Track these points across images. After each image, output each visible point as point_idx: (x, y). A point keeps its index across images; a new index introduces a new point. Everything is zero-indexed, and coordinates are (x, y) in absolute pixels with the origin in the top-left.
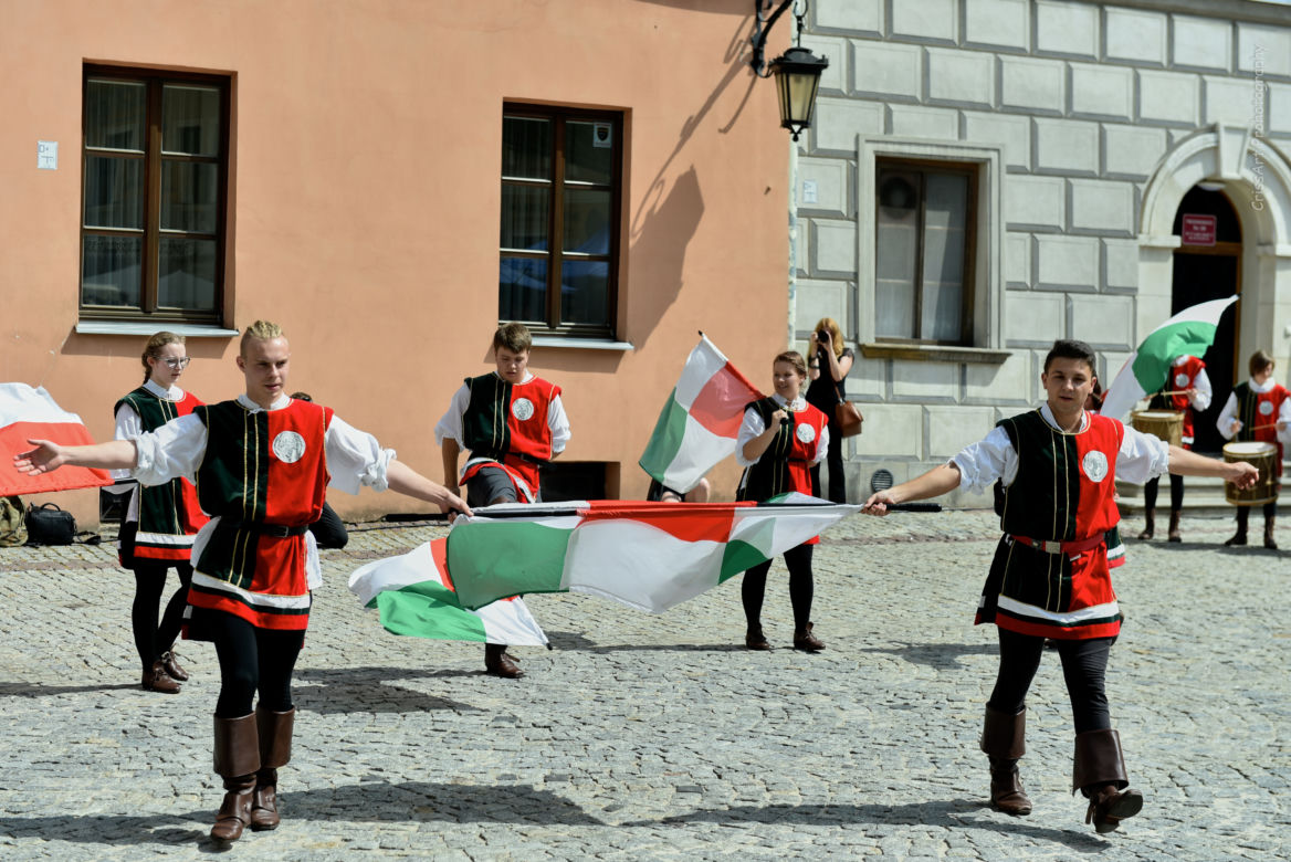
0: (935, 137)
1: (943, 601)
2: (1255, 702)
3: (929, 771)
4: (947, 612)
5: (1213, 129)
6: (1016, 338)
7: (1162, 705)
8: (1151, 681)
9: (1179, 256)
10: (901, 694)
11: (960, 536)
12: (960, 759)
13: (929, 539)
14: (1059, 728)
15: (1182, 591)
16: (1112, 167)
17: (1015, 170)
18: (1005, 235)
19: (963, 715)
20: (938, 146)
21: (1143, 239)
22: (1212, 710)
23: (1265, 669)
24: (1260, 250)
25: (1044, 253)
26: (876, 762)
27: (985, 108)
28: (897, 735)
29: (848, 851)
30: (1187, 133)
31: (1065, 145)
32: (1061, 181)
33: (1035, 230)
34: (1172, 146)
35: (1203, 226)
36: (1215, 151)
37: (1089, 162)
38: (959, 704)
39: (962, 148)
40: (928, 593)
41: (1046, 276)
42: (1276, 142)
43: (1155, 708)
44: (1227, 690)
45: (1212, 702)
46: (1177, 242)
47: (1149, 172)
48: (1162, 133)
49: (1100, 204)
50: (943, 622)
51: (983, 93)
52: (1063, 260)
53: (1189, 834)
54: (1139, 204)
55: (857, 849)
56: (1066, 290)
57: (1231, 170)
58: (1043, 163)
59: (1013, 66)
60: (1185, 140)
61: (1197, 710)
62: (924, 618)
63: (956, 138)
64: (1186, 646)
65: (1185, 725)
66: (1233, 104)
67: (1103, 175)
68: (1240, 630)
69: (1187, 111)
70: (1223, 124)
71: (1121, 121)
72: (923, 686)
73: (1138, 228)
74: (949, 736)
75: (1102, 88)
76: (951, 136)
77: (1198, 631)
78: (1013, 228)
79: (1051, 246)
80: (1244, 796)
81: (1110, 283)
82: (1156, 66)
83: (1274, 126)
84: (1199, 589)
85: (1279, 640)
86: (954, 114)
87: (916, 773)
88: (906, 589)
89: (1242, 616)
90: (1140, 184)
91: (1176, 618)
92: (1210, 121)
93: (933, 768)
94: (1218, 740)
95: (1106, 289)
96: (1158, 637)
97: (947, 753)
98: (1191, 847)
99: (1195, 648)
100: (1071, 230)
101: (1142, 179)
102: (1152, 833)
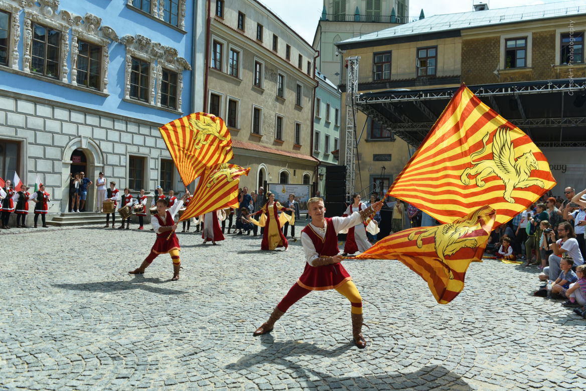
0: (9, 134)
1: (15, 249)
2: (100, 267)
3: (21, 292)
4: (17, 252)
5: (80, 137)
6: (31, 184)
7: (78, 270)
8: (74, 265)
9: (72, 165)
10: (9, 273)
11: (17, 233)
12: (29, 288)
13: (8, 234)
14: (54, 278)
15: (77, 243)
16: (55, 144)
17: (30, 143)
18: (28, 159)
19: (27, 277)
20: (10, 137)
21: (63, 161)
22: (91, 270)
23: (101, 259)
24: (91, 164)
25: (38, 163)
26: (6, 292)
27: (23, 128)
28: (10, 284)
29: (3, 315)
30: (74, 137)
31: (43, 138)
32: (43, 147)
33: (36, 158)
34: (70, 140)
35: (77, 158)
36: (81, 141)
37: (50, 142)
38: (26, 274)
39: (16, 137)
40: (11, 247)
41: (39, 169)
42: (94, 140)
43: (76, 271)
44: (92, 265)
45: (90, 268)
46: (71, 162)
47: (65, 146)
48: (68, 137)
49: (52, 153)
50: (16, 254)
51: (22, 124)
52: (43, 165)
53: (92, 299)
54: (62, 153)
55: (6, 315)
56: (44, 173)
57: (84, 146)
58: (38, 142)
59: (30, 119)
60: (73, 139)
61: (87, 270)
62: (11, 253)
63: (14, 135)
64: (81, 255)
65: (85, 274)
66: (85, 131)
67: (53, 146)
68: (93, 251)
69: (74, 132)
70: (82, 136)
71: (58, 133)
72: (14, 271)
73: (62, 159)
74: (25, 283)
75: (53, 125)
76: (13, 134)
77: (82, 252)
78: (30, 157)
79: (40, 162)
80: (103, 289)
81: (55, 171)
82: (66, 121)
83: (94, 137)
84: (81, 242)
85: (102, 252)
86: (14, 129)
87: (18, 293)
88: (4, 247)
89: (92, 247)
90: (62, 149)
91: (77, 249)
92: (79, 135)
93: (22, 291)
94: (93, 277)
95: (54, 173)
96: (73, 254)
97: (25, 287)
98: (94, 302)
99: (83, 256)
100: (45, 158)
101: (63, 147)
102: (83, 300)
